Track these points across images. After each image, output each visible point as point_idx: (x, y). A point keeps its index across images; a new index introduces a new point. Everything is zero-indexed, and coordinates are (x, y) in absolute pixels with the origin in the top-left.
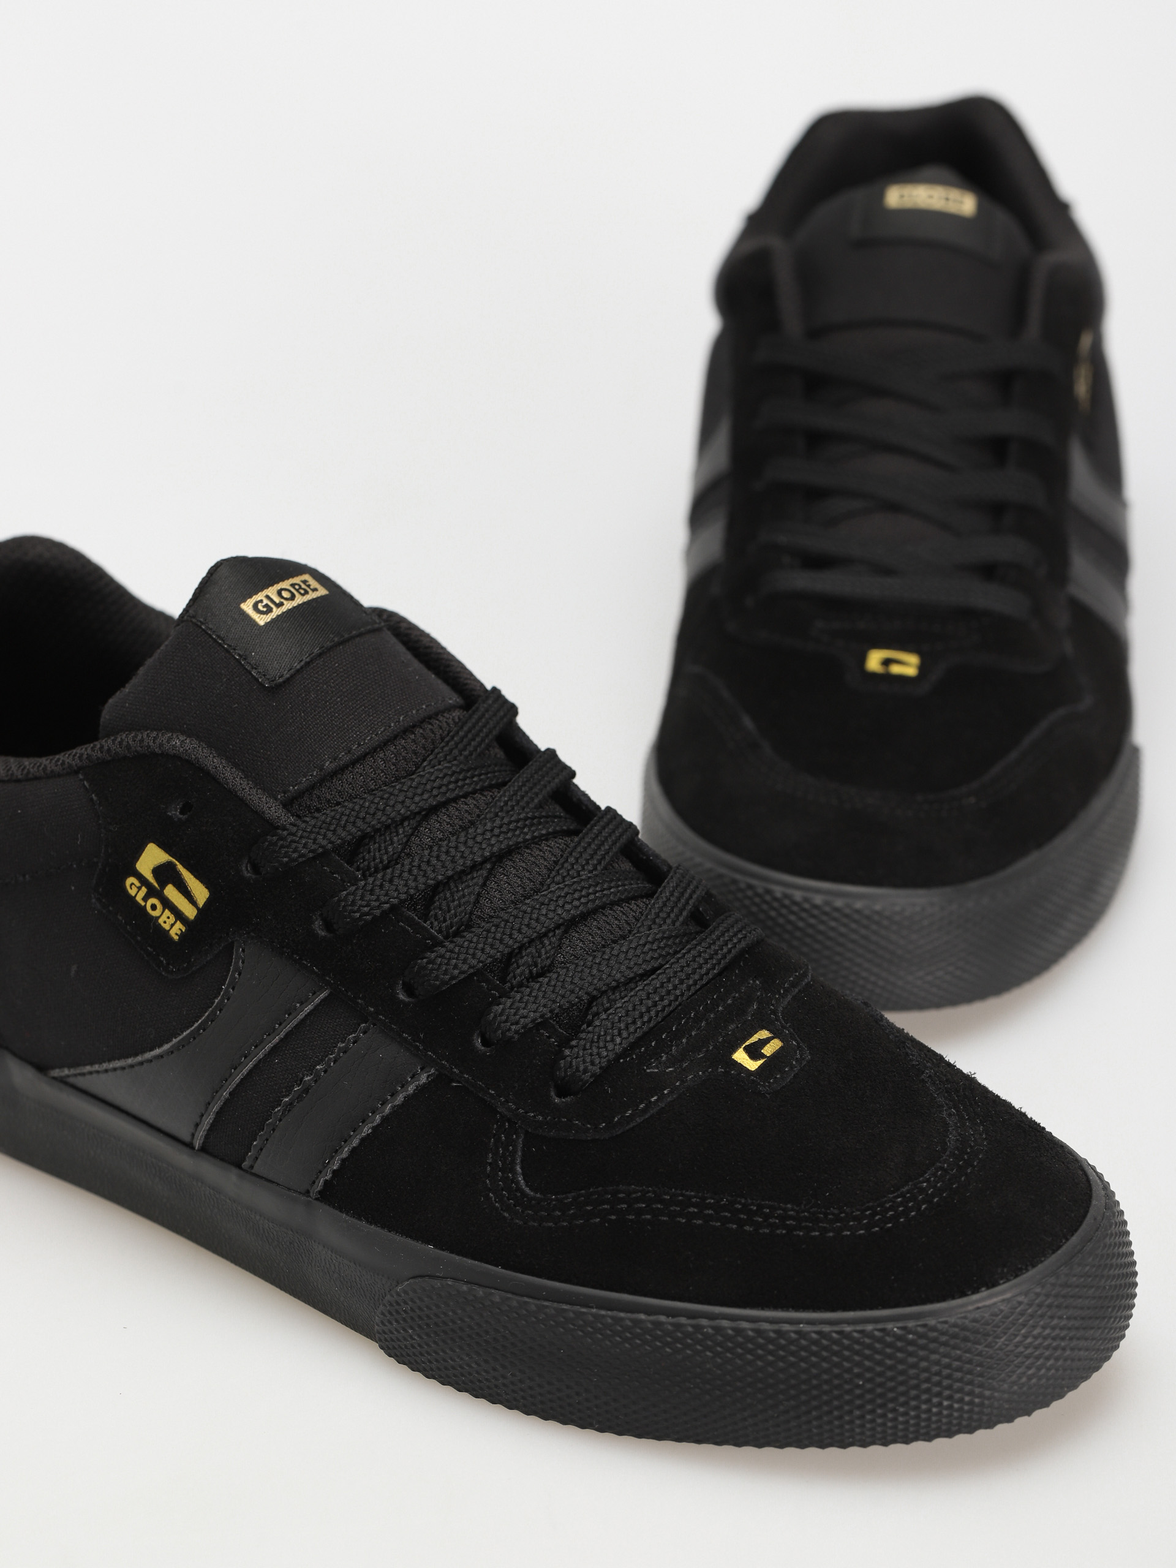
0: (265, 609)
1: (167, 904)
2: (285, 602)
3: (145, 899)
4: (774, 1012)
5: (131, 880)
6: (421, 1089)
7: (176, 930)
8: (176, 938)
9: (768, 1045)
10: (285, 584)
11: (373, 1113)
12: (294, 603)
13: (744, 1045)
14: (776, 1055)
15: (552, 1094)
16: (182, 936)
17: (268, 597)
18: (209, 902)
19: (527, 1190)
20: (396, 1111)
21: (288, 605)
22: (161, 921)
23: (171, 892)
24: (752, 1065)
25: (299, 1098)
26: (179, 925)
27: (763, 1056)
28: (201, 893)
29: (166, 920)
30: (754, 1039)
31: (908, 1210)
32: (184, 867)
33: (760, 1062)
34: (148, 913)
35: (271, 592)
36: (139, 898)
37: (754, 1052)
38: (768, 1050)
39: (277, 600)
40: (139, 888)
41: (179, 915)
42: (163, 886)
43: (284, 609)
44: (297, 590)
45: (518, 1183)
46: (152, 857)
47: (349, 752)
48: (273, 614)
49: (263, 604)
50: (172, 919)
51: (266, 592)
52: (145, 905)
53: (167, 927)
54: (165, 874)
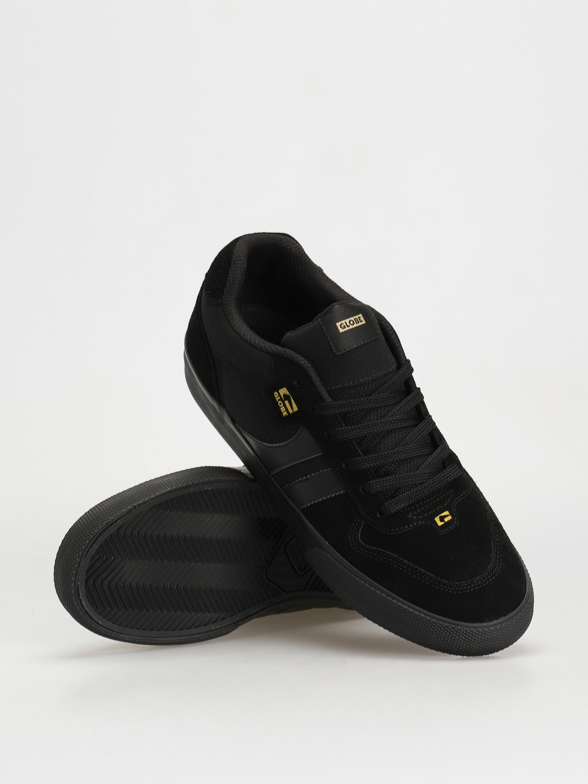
0: (343, 327)
1: (284, 405)
2: (350, 326)
3: (279, 400)
4: (454, 505)
5: (275, 393)
6: (340, 495)
7: (285, 414)
8: (284, 416)
9: (447, 518)
10: (352, 318)
11: (324, 495)
12: (353, 327)
13: (440, 516)
14: (449, 521)
15: (378, 513)
16: (286, 416)
17: (346, 323)
18: (296, 412)
19: (360, 540)
20: (331, 498)
21: (351, 327)
22: (281, 409)
23: (287, 402)
24: (440, 524)
25: (305, 480)
26: (286, 412)
27: (444, 521)
28: (296, 408)
29: (283, 409)
30: (443, 514)
31: (467, 589)
32: (293, 398)
33: (443, 523)
34: (279, 405)
35: (347, 321)
36: (277, 399)
37: (442, 519)
38: (446, 520)
39: (348, 324)
40: (278, 397)
41: (287, 410)
42: (285, 400)
43: (349, 328)
44: (356, 321)
45: (358, 537)
46: (284, 391)
47: (354, 383)
48: (345, 329)
49: (344, 325)
50: (285, 410)
51: (345, 321)
52: (278, 402)
53: (283, 411)
54: (286, 397)
